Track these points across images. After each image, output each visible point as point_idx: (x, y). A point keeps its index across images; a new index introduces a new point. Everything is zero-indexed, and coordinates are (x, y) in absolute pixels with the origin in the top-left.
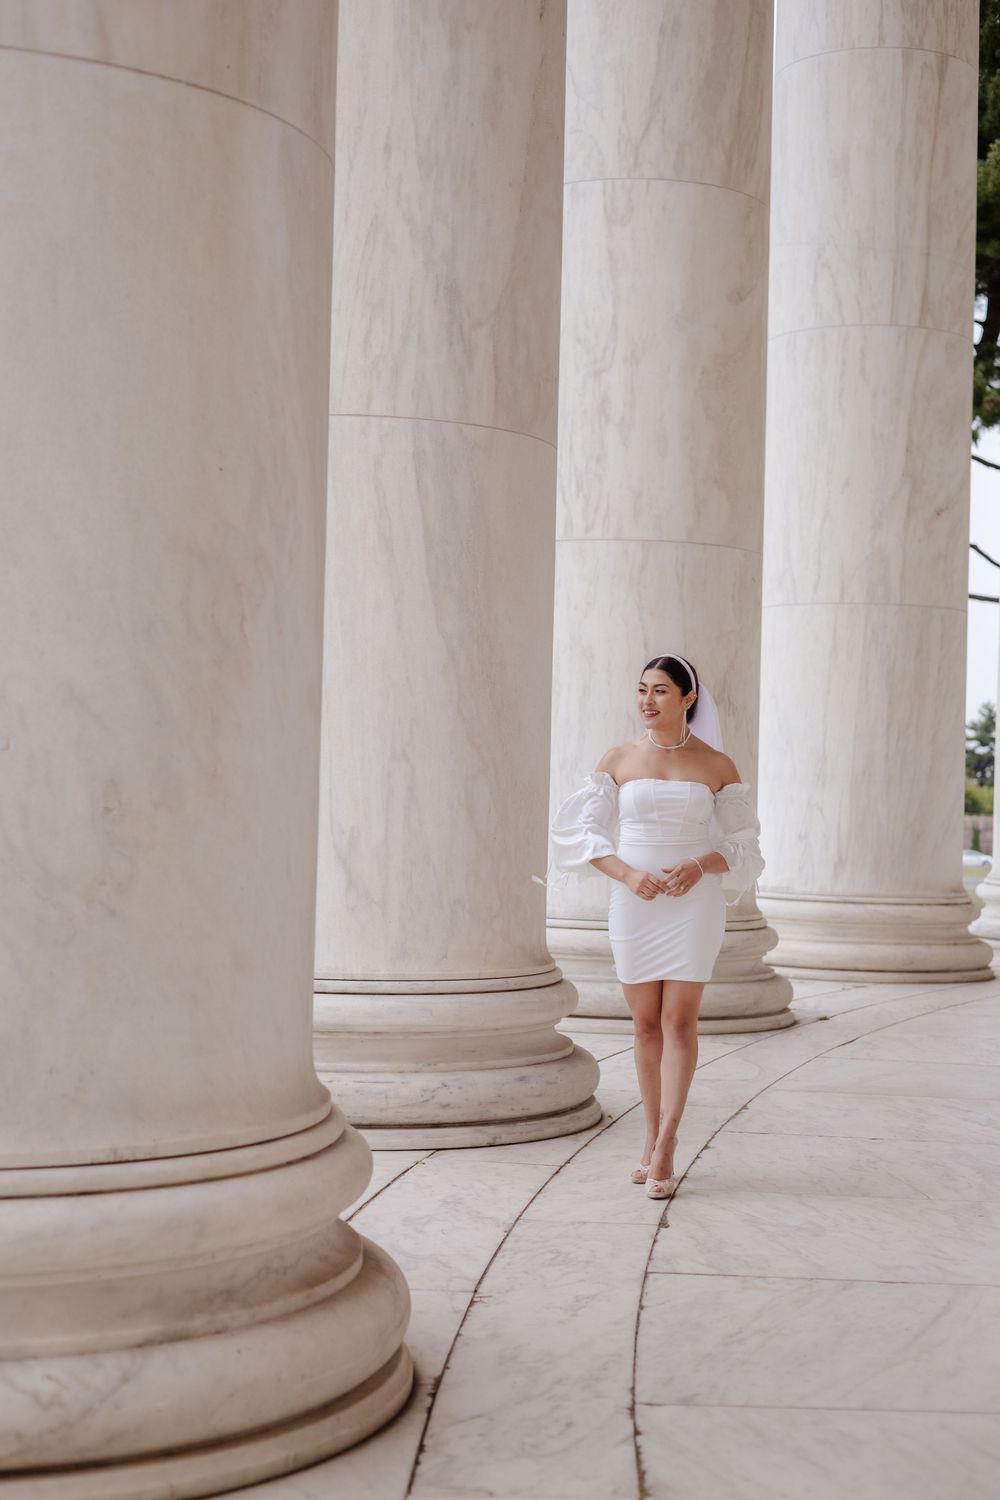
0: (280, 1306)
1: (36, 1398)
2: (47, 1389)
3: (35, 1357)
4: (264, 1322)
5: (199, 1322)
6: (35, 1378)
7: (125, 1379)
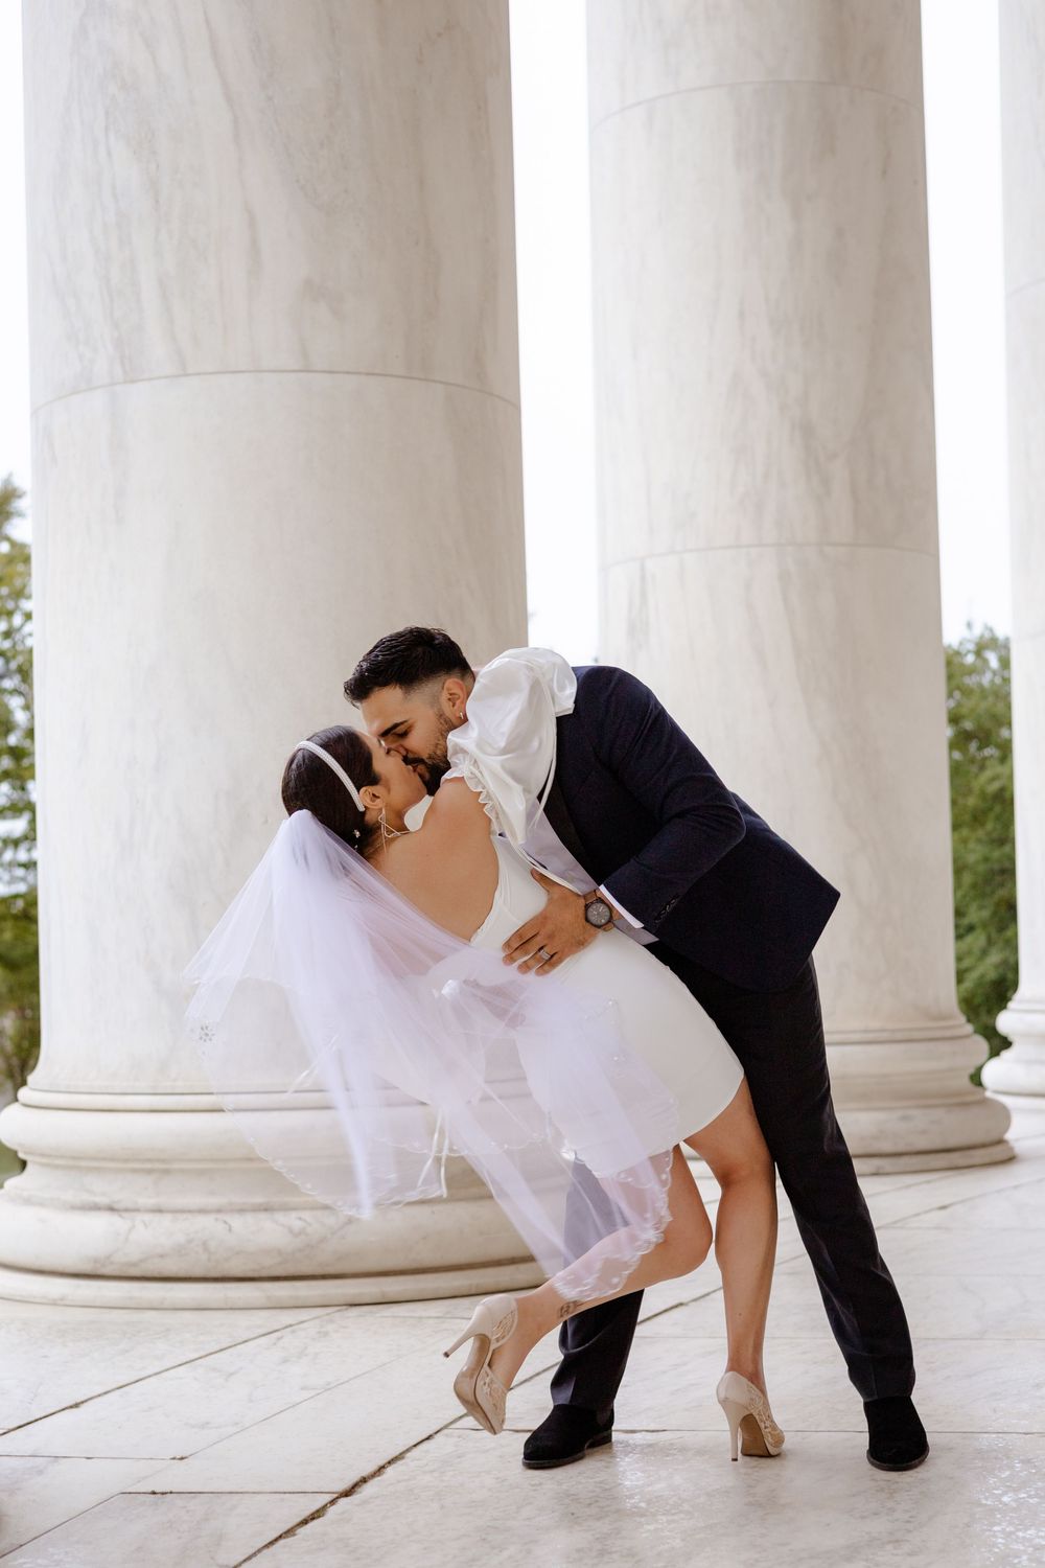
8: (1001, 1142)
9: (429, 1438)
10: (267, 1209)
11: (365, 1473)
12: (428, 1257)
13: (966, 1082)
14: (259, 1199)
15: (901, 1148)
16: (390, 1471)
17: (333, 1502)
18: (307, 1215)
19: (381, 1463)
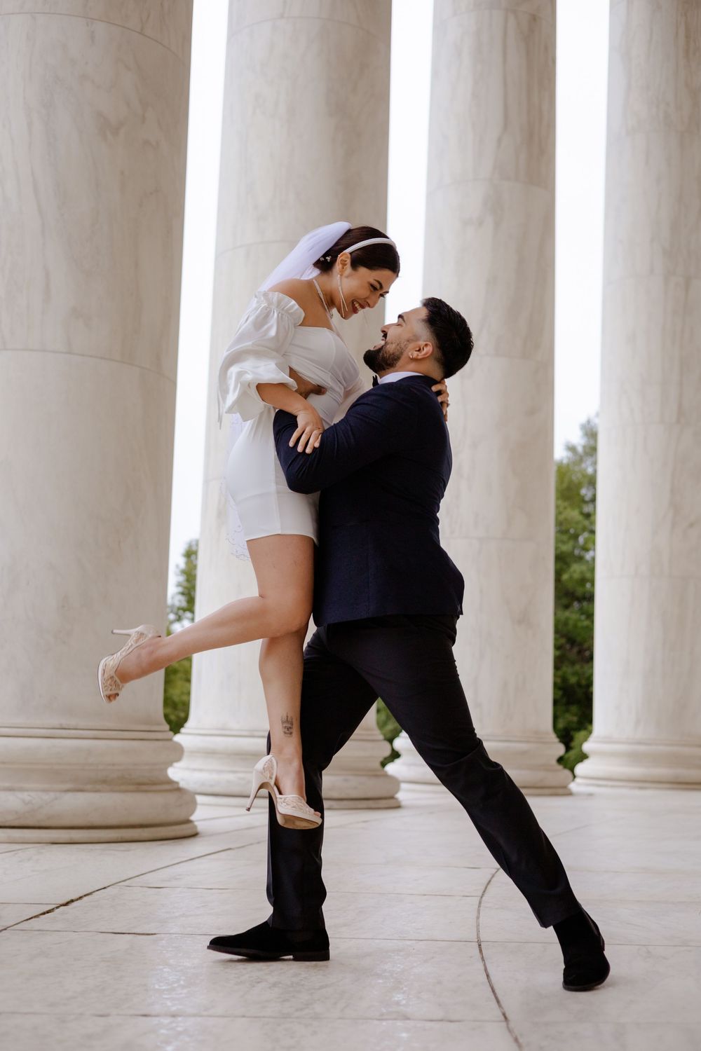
1: (24, 802)
2: (27, 799)
3: (27, 790)
7: (55, 799)
8: (392, 798)
9: (105, 888)
10: (11, 789)
11: (73, 898)
12: (97, 820)
13: (378, 765)
14: (7, 785)
15: (343, 796)
16: (85, 898)
17: (57, 908)
18: (33, 794)
19: (81, 895)
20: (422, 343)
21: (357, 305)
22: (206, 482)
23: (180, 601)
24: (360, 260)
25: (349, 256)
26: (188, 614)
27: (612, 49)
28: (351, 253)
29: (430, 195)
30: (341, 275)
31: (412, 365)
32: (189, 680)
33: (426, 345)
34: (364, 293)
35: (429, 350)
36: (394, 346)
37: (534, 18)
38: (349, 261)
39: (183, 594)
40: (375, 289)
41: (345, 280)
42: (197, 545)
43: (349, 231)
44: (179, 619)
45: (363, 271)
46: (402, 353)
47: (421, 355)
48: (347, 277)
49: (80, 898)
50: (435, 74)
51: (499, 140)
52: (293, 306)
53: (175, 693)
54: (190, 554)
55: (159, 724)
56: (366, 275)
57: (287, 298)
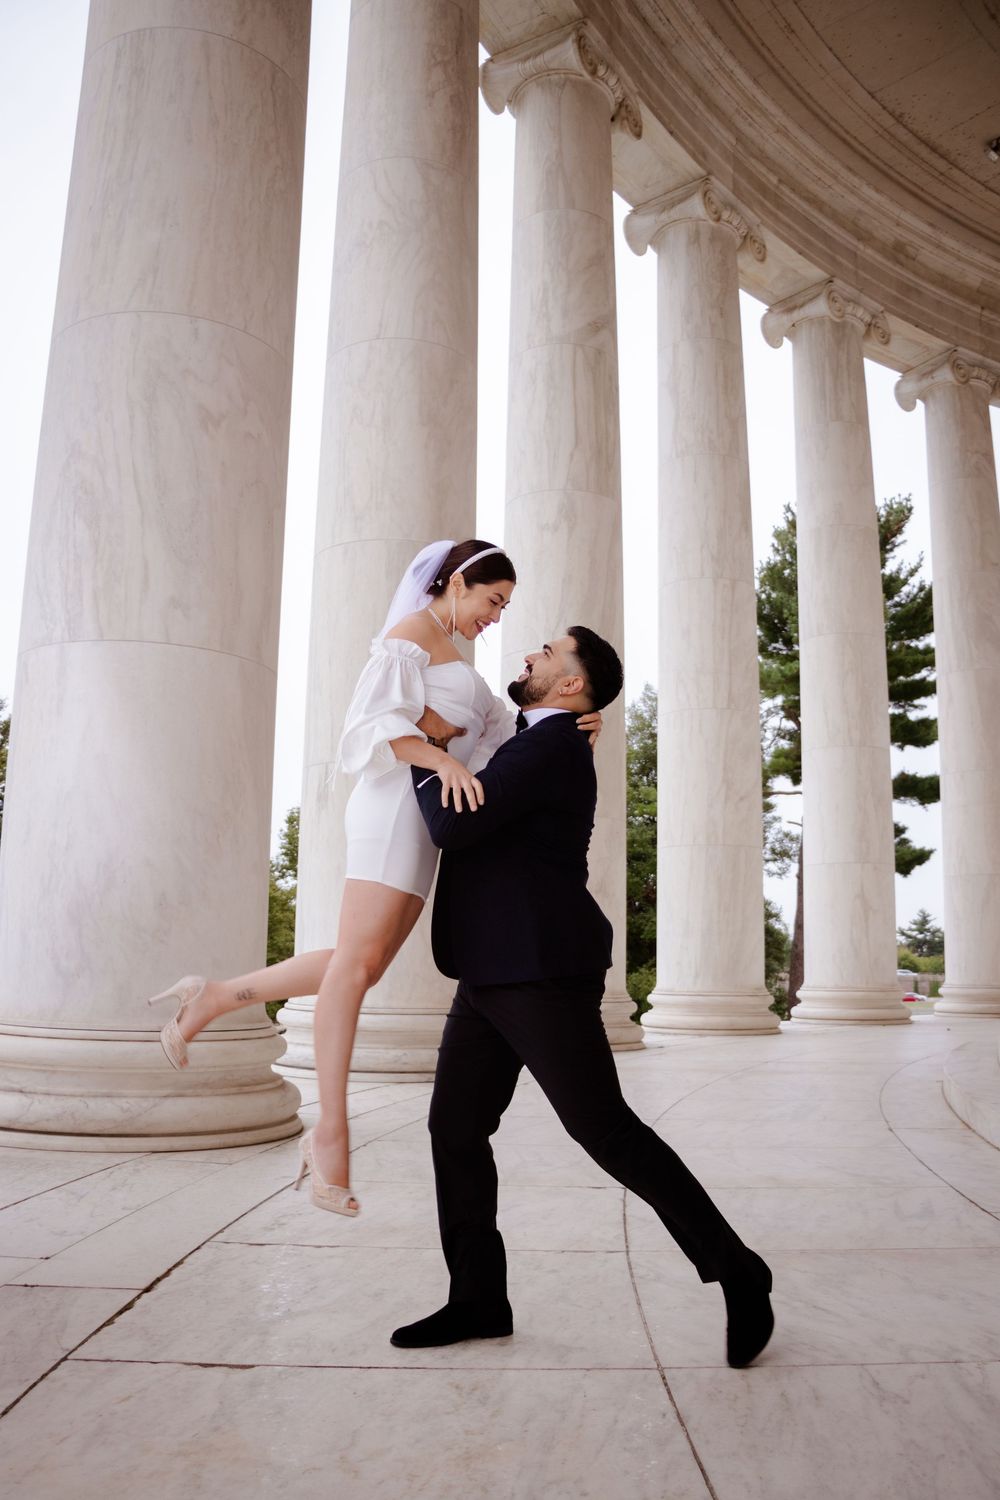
0: (225, 1090)
1: (122, 1109)
2: (126, 1106)
3: (125, 1097)
4: (217, 1095)
5: (189, 1091)
6: (123, 1103)
7: (155, 1106)
9: (198, 1248)
10: (109, 1096)
11: (159, 1275)
14: (105, 1091)
17: (139, 1297)
18: (132, 1101)
19: (169, 1266)
20: (571, 678)
21: (481, 624)
22: (307, 768)
23: (284, 861)
24: (471, 578)
25: (461, 576)
26: (291, 872)
27: (661, 385)
28: (462, 573)
29: (509, 504)
30: (457, 597)
31: (561, 701)
32: (292, 929)
33: (576, 680)
34: (484, 610)
35: (580, 684)
36: (540, 681)
37: (599, 352)
38: (462, 581)
39: (286, 854)
40: (495, 604)
41: (462, 600)
42: (298, 813)
43: (454, 550)
44: (283, 876)
45: (480, 588)
46: (549, 689)
47: (572, 690)
48: (464, 598)
49: (167, 1273)
50: (512, 397)
51: (572, 455)
52: (416, 650)
53: (280, 940)
54: (293, 821)
55: (261, 1021)
56: (483, 591)
57: (409, 643)
